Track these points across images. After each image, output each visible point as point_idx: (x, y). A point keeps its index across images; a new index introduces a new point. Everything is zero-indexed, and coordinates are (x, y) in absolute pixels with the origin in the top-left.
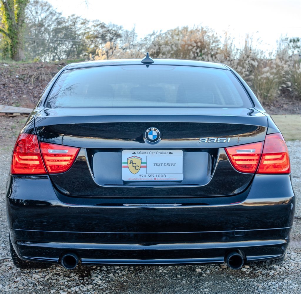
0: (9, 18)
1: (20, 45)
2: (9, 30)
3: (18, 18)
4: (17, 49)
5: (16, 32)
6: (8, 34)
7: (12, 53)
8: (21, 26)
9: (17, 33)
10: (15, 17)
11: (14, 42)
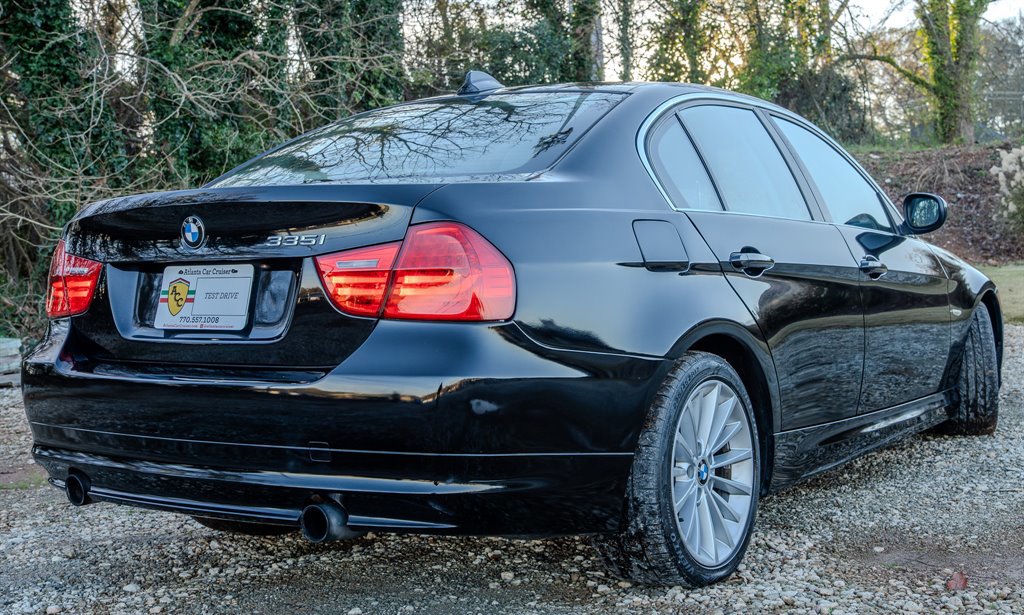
0: (936, 52)
1: (962, 110)
2: (938, 78)
3: (958, 50)
4: (955, 121)
5: (953, 83)
6: (934, 89)
7: (944, 130)
8: (966, 67)
9: (956, 83)
10: (950, 49)
11: (949, 105)
